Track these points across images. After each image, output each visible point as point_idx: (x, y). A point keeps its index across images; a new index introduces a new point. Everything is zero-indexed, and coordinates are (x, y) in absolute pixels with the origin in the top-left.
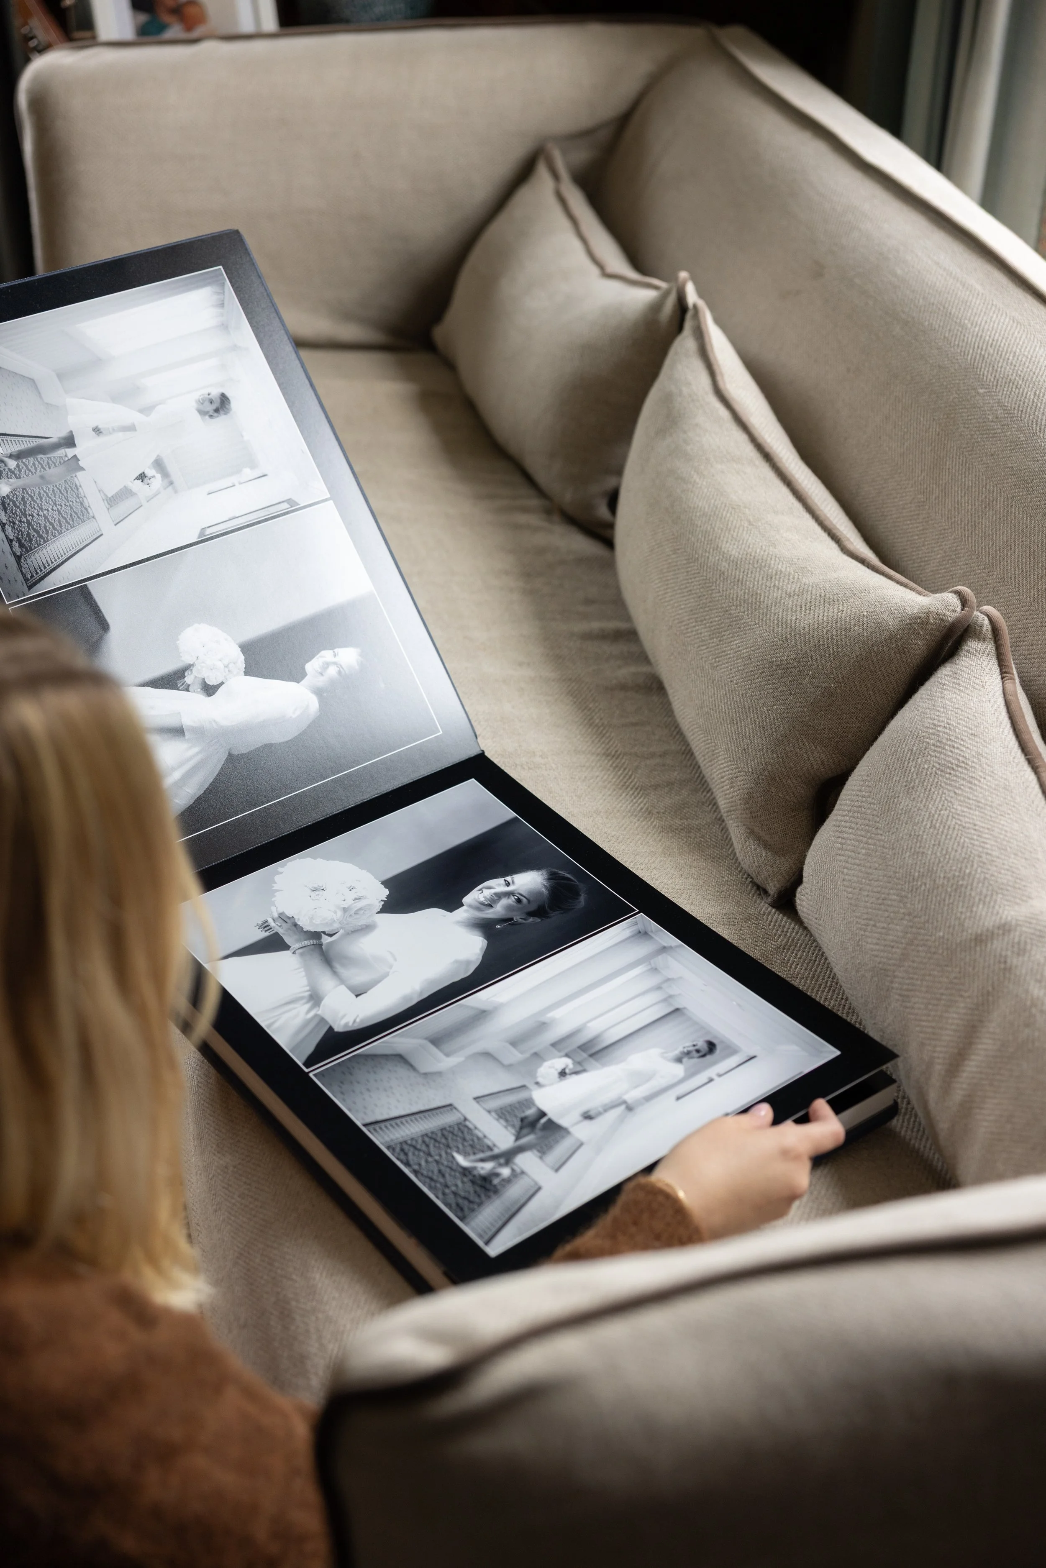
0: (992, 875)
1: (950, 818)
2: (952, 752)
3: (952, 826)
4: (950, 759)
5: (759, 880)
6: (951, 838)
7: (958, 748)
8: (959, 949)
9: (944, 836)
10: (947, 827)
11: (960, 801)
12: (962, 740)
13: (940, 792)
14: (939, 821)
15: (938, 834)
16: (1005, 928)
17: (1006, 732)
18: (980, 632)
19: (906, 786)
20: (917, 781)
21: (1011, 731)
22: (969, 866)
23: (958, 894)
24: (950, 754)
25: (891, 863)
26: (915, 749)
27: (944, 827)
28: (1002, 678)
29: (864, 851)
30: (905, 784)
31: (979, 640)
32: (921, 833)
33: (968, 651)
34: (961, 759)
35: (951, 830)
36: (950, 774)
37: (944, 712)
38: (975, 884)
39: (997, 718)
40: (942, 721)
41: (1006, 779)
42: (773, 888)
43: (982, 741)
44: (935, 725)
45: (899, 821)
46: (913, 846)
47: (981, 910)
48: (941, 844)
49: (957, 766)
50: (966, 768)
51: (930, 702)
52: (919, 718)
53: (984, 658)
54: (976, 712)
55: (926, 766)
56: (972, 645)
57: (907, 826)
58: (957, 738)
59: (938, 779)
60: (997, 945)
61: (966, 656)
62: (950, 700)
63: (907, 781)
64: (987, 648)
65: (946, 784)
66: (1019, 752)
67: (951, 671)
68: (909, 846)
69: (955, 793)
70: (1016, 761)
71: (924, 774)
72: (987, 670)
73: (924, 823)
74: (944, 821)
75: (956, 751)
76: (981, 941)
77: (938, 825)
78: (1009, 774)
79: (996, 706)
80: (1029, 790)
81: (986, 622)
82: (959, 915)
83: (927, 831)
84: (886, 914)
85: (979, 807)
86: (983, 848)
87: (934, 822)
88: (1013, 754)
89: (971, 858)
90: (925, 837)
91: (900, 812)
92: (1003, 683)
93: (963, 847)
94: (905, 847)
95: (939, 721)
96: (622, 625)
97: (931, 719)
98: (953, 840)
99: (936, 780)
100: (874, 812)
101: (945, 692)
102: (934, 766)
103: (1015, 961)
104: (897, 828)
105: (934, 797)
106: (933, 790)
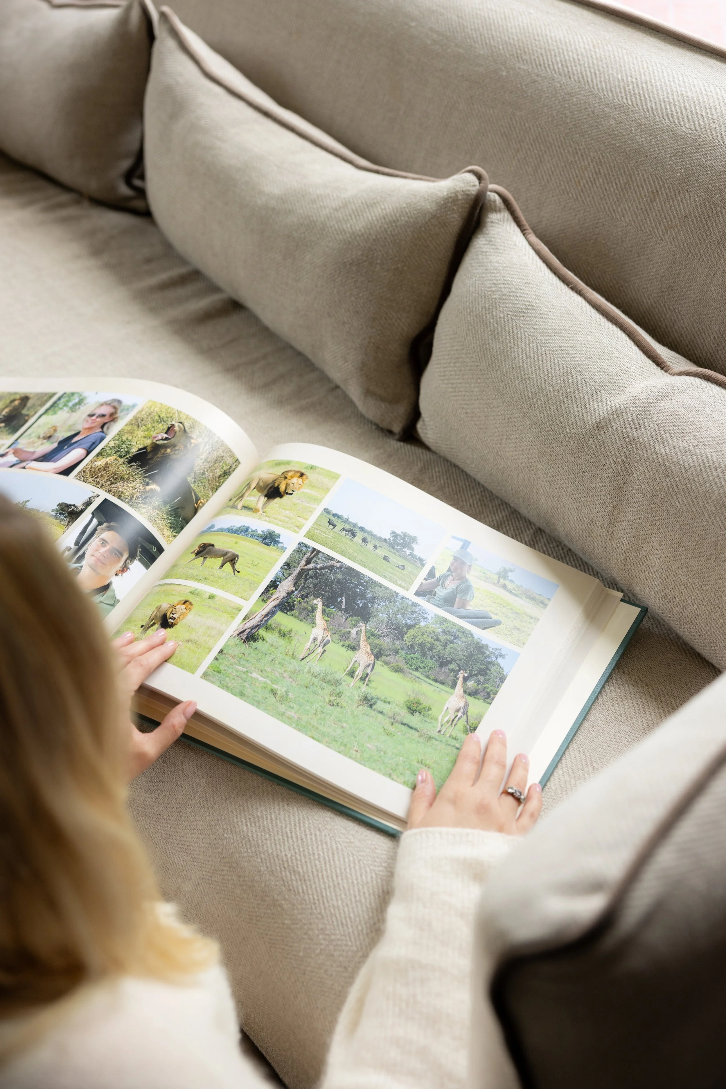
0: (590, 379)
1: (539, 347)
2: (517, 300)
3: (544, 353)
4: (519, 306)
5: (384, 425)
6: (547, 362)
7: (520, 296)
8: (586, 438)
9: (541, 362)
10: (540, 355)
11: (540, 333)
12: (521, 289)
13: (522, 331)
14: (532, 352)
15: (535, 361)
16: (618, 413)
17: (547, 274)
18: (495, 206)
19: (491, 334)
20: (499, 329)
21: (549, 271)
22: (570, 377)
23: (570, 399)
24: (516, 302)
25: (505, 392)
26: (487, 305)
27: (538, 355)
28: (524, 235)
29: (476, 389)
30: (490, 333)
31: (496, 211)
32: (521, 364)
33: (492, 222)
34: (527, 303)
35: (544, 356)
36: (523, 316)
37: (497, 273)
38: (580, 389)
39: (537, 265)
40: (500, 280)
41: (565, 307)
42: (397, 428)
43: (535, 286)
44: (495, 284)
45: (498, 361)
46: (519, 375)
47: (593, 406)
48: (541, 367)
49: (526, 309)
50: (533, 309)
51: (482, 268)
52: (480, 282)
53: (506, 223)
54: (520, 265)
55: (502, 316)
56: (493, 217)
57: (507, 362)
58: (516, 289)
59: (515, 322)
60: (616, 426)
61: (492, 226)
62: (497, 262)
63: (491, 330)
64: (504, 216)
65: (524, 324)
66: (562, 284)
67: (486, 240)
68: (515, 376)
69: (534, 329)
70: (564, 291)
71: (503, 322)
72: (512, 232)
73: (521, 357)
74: (535, 351)
75: (520, 299)
76: (602, 427)
77: (532, 355)
78: (565, 303)
79: (531, 257)
80: (584, 309)
81: (497, 197)
82: (577, 413)
83: (525, 362)
84: (515, 428)
85: (556, 333)
86: (574, 361)
87: (528, 354)
88: (559, 288)
89: (569, 371)
90: (525, 366)
91: (496, 354)
92: (526, 238)
93: (559, 365)
94: (512, 378)
95: (497, 280)
96: (182, 270)
97: (490, 280)
98: (549, 362)
99: (514, 324)
100: (473, 359)
101: (490, 258)
102: (508, 314)
103: (634, 434)
104: (499, 366)
105: (519, 336)
106: (515, 331)
